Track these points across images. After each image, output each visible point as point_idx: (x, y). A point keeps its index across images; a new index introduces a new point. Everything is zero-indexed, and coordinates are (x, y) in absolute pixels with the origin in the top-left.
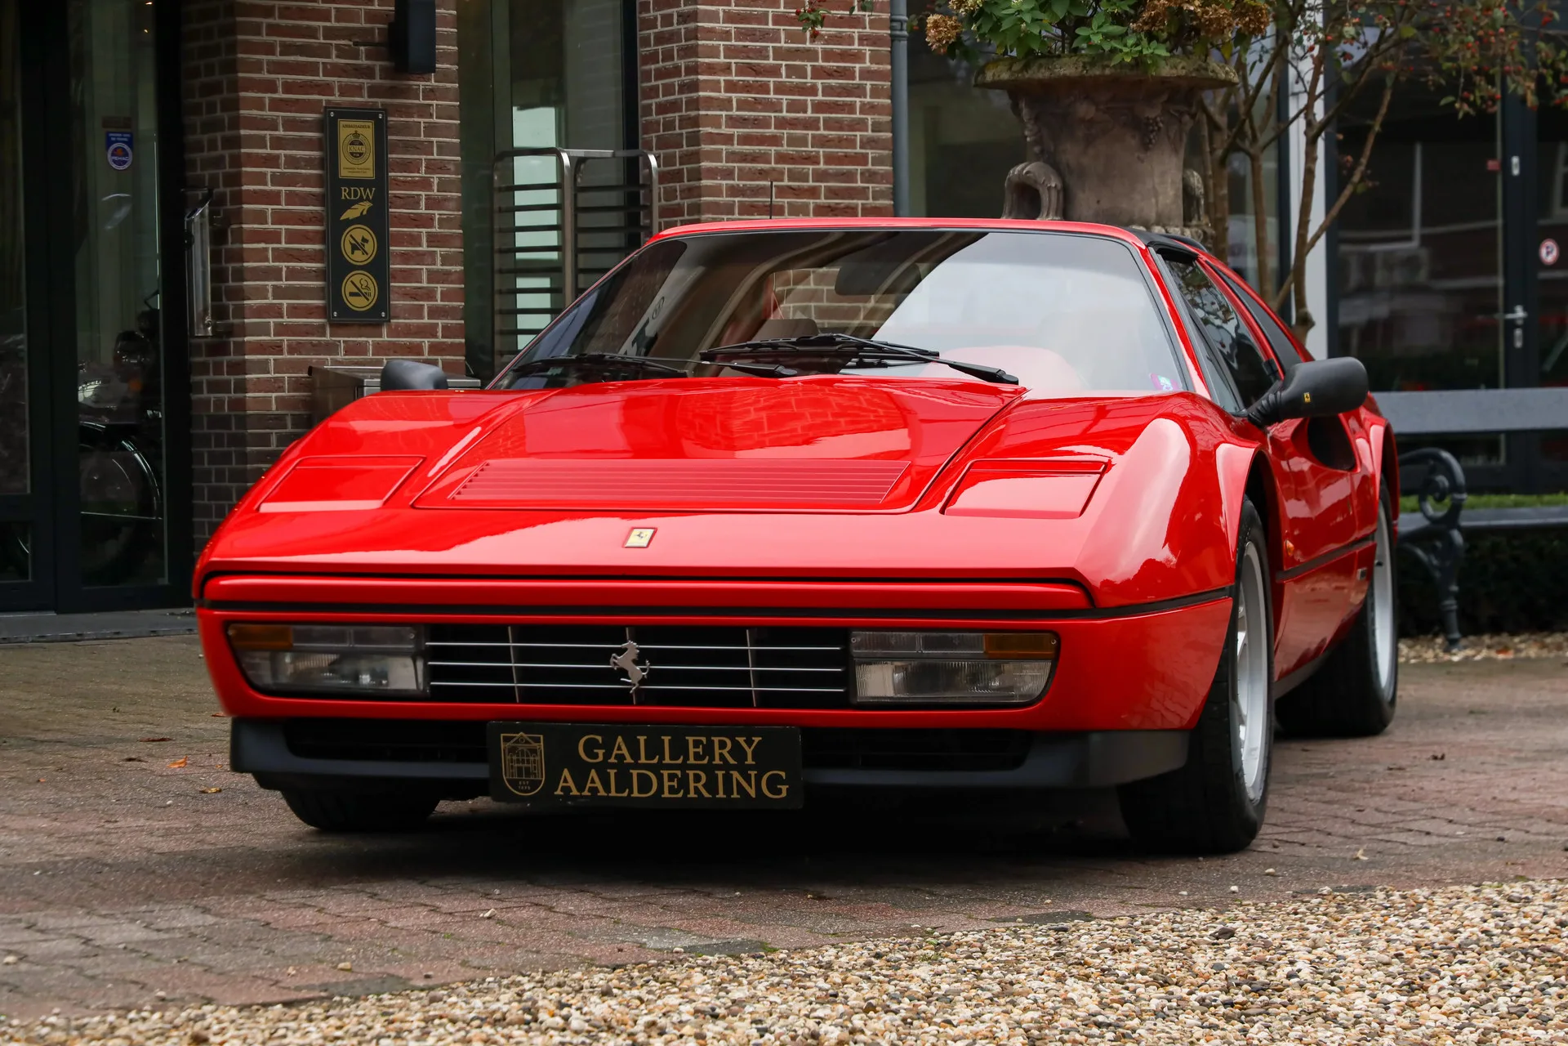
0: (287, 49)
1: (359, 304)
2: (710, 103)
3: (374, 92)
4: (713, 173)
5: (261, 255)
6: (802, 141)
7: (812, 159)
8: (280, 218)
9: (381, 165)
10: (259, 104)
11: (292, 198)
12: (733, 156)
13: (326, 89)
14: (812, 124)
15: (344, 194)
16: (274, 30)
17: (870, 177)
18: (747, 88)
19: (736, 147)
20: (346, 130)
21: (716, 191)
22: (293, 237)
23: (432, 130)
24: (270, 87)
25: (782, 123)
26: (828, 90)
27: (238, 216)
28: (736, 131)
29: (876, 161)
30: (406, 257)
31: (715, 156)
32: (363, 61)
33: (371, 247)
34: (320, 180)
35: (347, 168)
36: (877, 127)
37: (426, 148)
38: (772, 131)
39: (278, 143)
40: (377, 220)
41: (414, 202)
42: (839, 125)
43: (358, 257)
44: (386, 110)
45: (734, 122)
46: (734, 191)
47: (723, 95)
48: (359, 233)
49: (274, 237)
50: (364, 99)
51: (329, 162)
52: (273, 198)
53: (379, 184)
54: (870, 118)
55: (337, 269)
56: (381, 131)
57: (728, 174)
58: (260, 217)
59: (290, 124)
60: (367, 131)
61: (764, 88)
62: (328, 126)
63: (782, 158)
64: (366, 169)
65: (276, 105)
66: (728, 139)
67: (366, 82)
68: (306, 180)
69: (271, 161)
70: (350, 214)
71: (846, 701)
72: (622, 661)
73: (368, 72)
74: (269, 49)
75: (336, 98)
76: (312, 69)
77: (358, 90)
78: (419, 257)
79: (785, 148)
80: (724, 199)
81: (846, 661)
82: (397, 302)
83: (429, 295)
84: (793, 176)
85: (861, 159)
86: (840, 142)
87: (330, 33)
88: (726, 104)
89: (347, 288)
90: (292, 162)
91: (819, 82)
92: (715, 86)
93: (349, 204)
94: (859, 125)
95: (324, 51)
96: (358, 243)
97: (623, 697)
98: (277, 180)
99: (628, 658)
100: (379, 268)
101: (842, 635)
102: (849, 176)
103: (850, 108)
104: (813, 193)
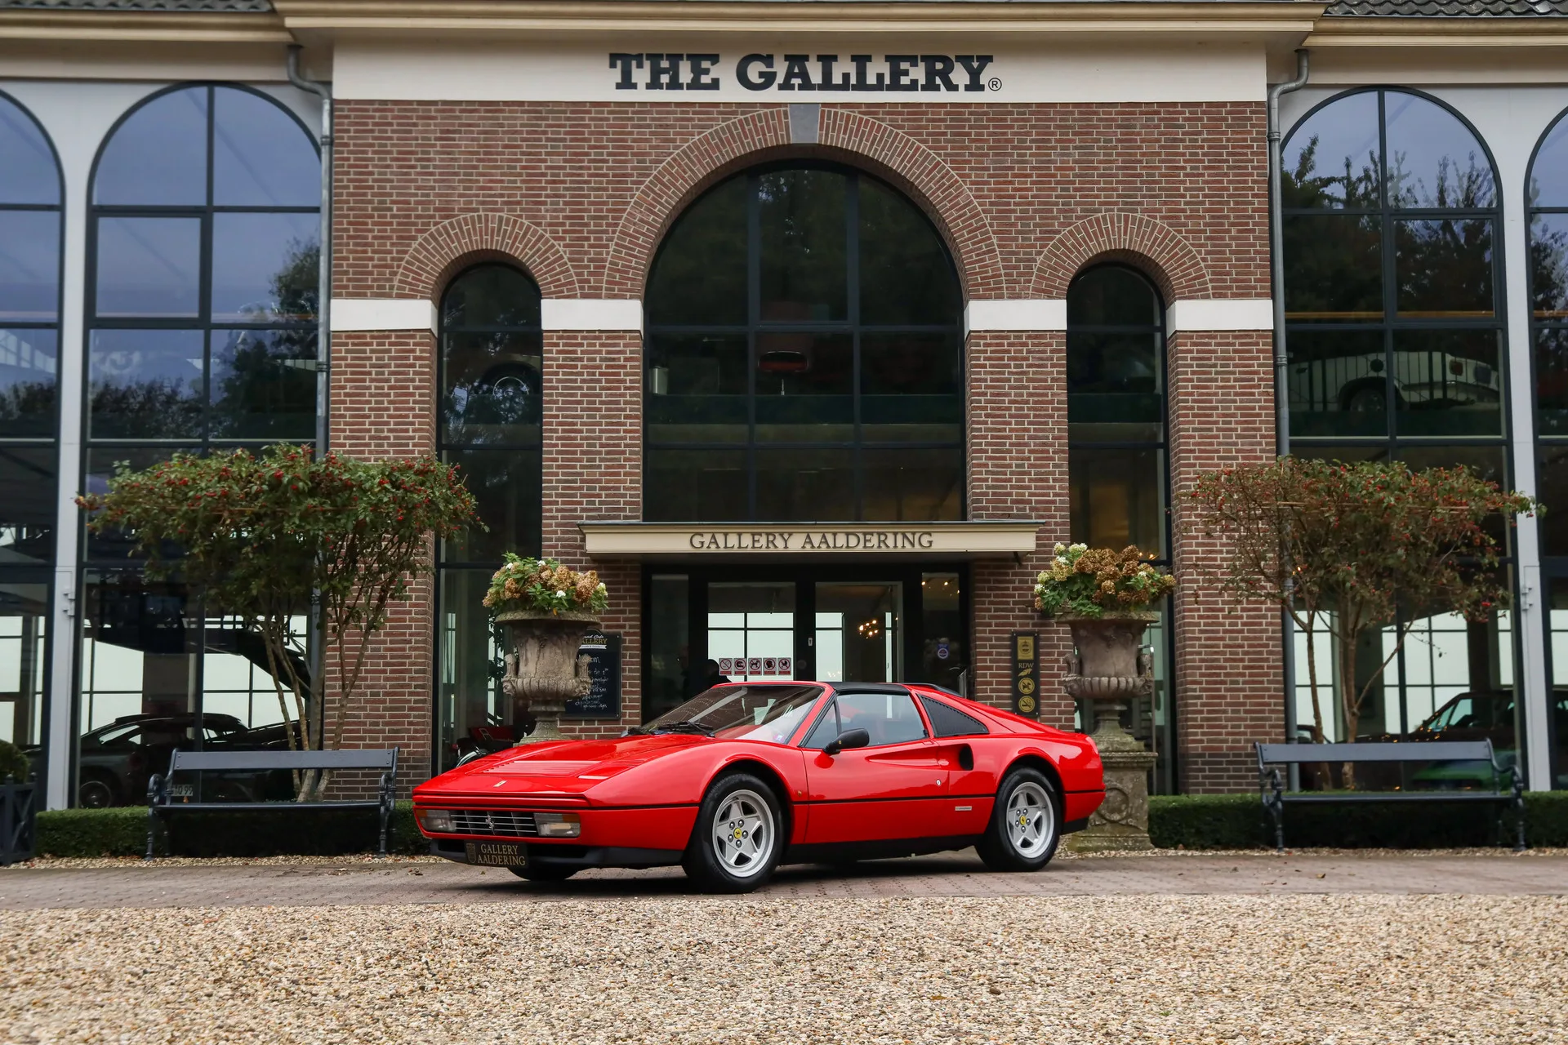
0: (996, 610)
1: (1026, 709)
2: (1190, 624)
3: (1034, 625)
4: (1192, 653)
5: (985, 691)
6: (1236, 639)
7: (1242, 646)
8: (992, 676)
9: (1037, 653)
10: (984, 631)
11: (998, 668)
12: (1201, 646)
13: (1013, 625)
14: (1241, 631)
15: (1020, 666)
16: (991, 603)
17: (1270, 653)
18: (1208, 617)
19: (1203, 642)
20: (1021, 640)
21: (1194, 661)
22: (998, 683)
23: (1060, 639)
24: (989, 625)
25: (1225, 631)
26: (1248, 617)
27: (975, 677)
28: (1203, 636)
29: (1273, 646)
30: (1048, 691)
31: (1193, 646)
32: (1030, 613)
33: (1032, 687)
34: (1009, 661)
35: (1021, 656)
36: (1273, 632)
37: (1057, 647)
38: (1221, 635)
39: (992, 647)
40: (1035, 676)
41: (1052, 668)
42: (1255, 631)
43: (1026, 691)
44: (1039, 632)
45: (1201, 632)
46: (1202, 660)
47: (1196, 620)
48: (1027, 681)
49: (990, 683)
50: (1030, 628)
51: (1014, 653)
52: (990, 668)
53: (1036, 661)
54: (1270, 628)
55: (1017, 695)
56: (1037, 640)
57: (1199, 653)
58: (985, 676)
59: (997, 639)
60: (1030, 640)
61: (1217, 617)
62: (1014, 640)
63: (1225, 646)
64: (1030, 656)
65: (991, 632)
66: (1199, 639)
67: (1031, 622)
68: (1004, 661)
69: (990, 654)
70: (1022, 674)
71: (536, 835)
72: (488, 821)
73: (1032, 618)
74: (989, 610)
75: (1018, 628)
76: (1007, 617)
77: (1027, 625)
78: (1055, 691)
79: (1227, 642)
80: (1197, 664)
81: (533, 821)
82: (1043, 709)
83: (1059, 705)
84: (1231, 653)
85: (1267, 646)
86: (1255, 638)
87: (1015, 603)
88: (1198, 624)
89: (1021, 703)
90: (998, 654)
91: (1245, 614)
92: (1193, 617)
93: (1022, 670)
94: (1266, 631)
95: (1013, 610)
96: (1026, 685)
97: (490, 833)
98: (991, 661)
99: (489, 820)
100: (1035, 695)
101: (531, 814)
102: (1261, 653)
103: (1261, 624)
104: (1242, 660)
